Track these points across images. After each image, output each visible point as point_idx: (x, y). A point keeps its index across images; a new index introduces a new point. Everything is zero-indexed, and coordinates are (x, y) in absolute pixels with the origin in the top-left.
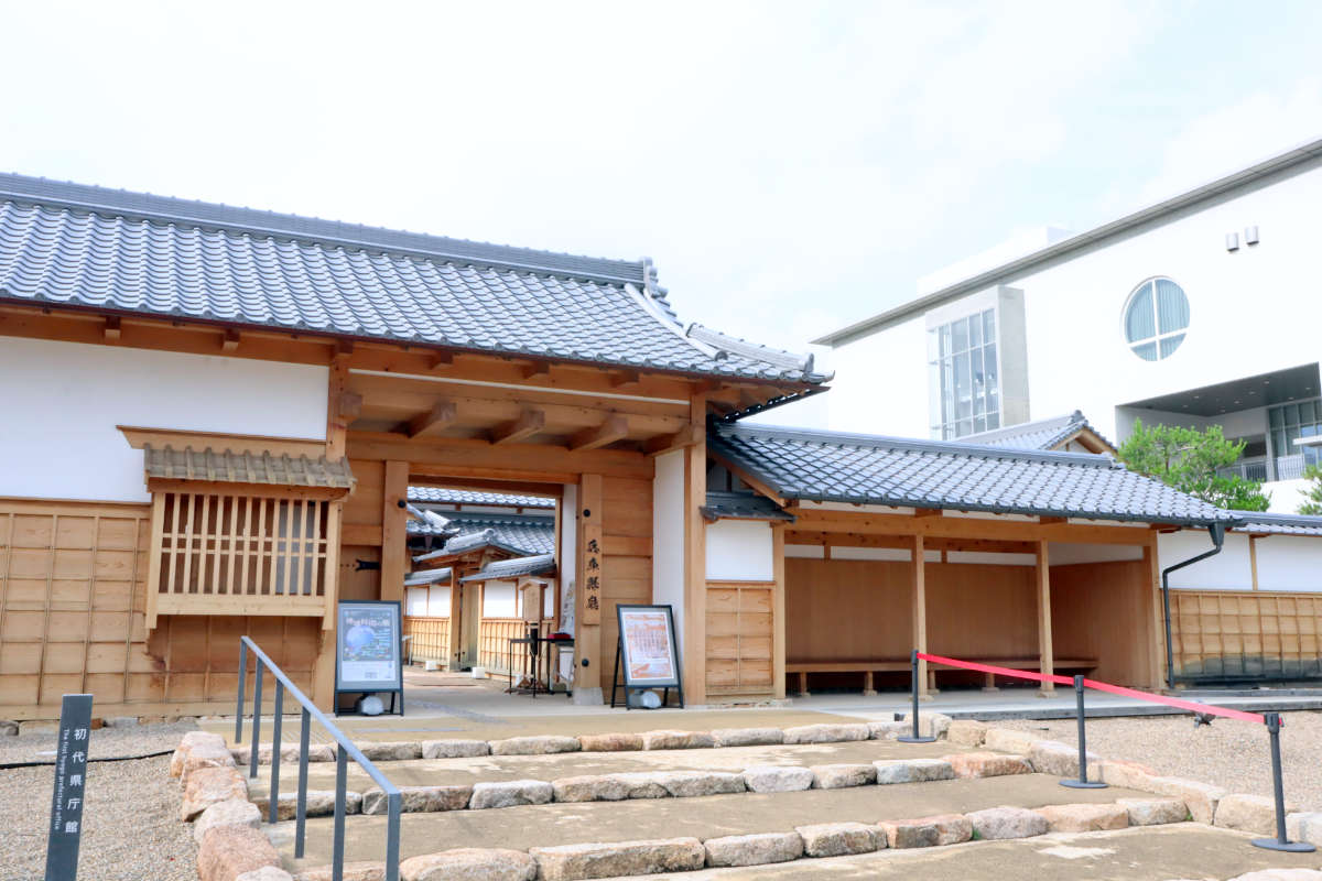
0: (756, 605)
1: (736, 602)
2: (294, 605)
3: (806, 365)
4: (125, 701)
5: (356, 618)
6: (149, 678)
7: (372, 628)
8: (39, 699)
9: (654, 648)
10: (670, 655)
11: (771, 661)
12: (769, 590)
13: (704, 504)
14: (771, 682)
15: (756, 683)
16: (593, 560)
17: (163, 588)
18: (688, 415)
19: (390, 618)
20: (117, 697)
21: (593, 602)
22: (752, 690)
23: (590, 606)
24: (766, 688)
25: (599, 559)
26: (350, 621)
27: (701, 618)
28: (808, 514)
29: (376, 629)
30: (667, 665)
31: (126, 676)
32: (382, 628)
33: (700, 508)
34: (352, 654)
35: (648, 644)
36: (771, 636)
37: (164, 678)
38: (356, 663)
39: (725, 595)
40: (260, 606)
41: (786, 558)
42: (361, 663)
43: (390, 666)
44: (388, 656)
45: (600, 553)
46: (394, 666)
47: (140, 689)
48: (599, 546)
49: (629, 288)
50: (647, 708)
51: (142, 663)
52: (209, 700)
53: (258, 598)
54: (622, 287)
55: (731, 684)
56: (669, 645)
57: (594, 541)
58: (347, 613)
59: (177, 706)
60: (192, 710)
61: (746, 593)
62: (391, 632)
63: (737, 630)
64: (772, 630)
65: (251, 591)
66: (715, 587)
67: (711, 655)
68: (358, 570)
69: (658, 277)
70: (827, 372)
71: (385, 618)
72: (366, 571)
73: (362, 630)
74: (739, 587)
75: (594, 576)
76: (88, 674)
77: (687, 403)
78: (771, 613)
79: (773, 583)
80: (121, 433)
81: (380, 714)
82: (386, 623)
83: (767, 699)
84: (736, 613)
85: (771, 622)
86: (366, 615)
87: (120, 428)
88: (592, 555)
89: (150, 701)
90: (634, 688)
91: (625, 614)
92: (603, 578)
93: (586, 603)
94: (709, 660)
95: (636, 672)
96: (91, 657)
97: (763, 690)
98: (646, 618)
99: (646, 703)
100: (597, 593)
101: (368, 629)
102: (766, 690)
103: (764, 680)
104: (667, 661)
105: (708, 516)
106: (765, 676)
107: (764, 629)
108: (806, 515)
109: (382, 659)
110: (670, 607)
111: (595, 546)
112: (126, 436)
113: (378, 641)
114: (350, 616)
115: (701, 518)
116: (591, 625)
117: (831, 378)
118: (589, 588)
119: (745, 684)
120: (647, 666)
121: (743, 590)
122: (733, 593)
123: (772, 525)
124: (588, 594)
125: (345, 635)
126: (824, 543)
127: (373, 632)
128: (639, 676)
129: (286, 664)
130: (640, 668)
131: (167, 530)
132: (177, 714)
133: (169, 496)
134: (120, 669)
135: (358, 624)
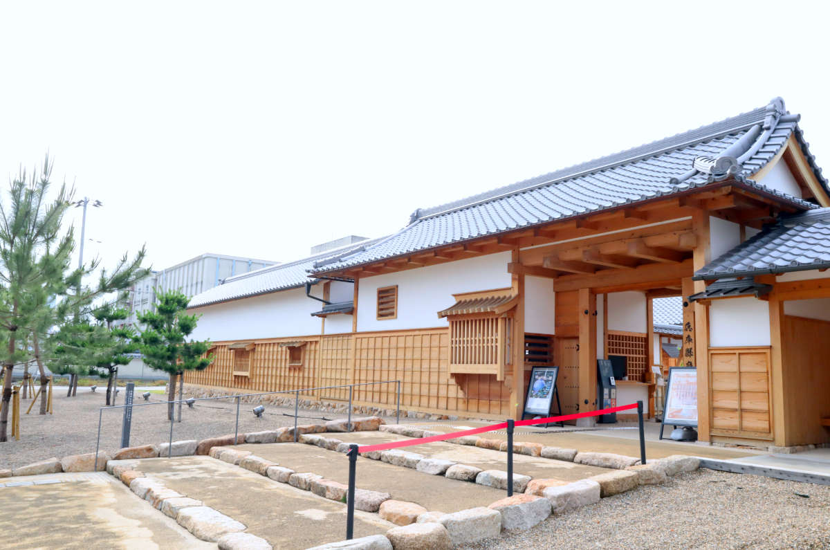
0: (753, 366)
2: (488, 369)
4: (457, 409)
5: (540, 376)
6: (462, 400)
7: (544, 380)
9: (689, 398)
12: (765, 354)
15: (756, 431)
16: (689, 336)
17: (452, 363)
20: (455, 407)
22: (752, 435)
29: (546, 381)
30: (695, 411)
31: (457, 398)
34: (535, 394)
35: (685, 395)
37: (467, 400)
43: (546, 402)
44: (548, 396)
46: (548, 402)
47: (461, 405)
51: (460, 393)
52: (478, 412)
57: (689, 323)
59: (469, 413)
60: (474, 414)
61: (745, 357)
62: (550, 383)
71: (551, 375)
73: (541, 381)
74: (737, 352)
75: (689, 348)
79: (773, 347)
82: (550, 378)
83: (766, 444)
87: (454, 295)
89: (463, 410)
90: (669, 424)
91: (673, 373)
94: (714, 409)
95: (672, 414)
98: (688, 376)
103: (762, 428)
104: (695, 408)
107: (762, 386)
111: (689, 327)
112: (454, 298)
113: (546, 387)
118: (686, 356)
120: (680, 411)
121: (740, 354)
122: (733, 357)
124: (686, 360)
125: (533, 384)
127: (544, 382)
128: (674, 417)
129: (501, 397)
130: (675, 412)
131: (452, 337)
132: (469, 417)
133: (453, 322)
134: (455, 396)
135: (540, 378)
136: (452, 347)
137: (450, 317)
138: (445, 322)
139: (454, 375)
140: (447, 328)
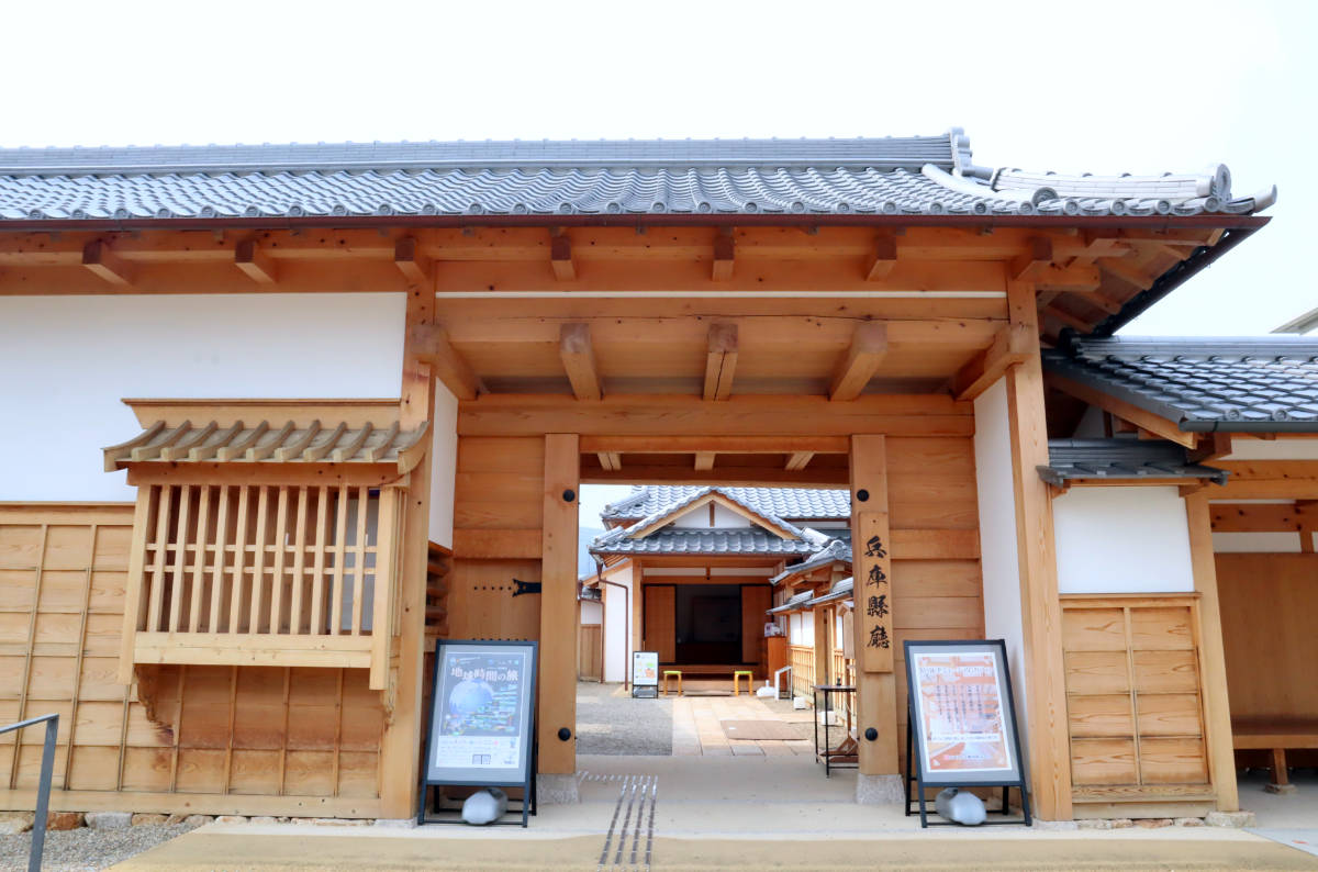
0: (1163, 635)
1: (1123, 633)
3: (1212, 185)
4: (120, 788)
5: (466, 668)
6: (151, 755)
7: (490, 682)
8: (13, 779)
9: (976, 715)
10: (1003, 727)
11: (1202, 738)
12: (1188, 608)
13: (1045, 462)
14: (1207, 779)
15: (1175, 781)
16: (877, 568)
17: (142, 627)
18: (1006, 315)
19: (518, 668)
20: (110, 780)
21: (879, 636)
22: (1169, 793)
23: (875, 642)
24: (1196, 790)
25: (886, 567)
26: (457, 672)
27: (1054, 664)
28: (1251, 470)
29: (497, 685)
30: (997, 745)
31: (124, 750)
32: (506, 683)
33: (1040, 470)
34: (456, 724)
35: (961, 709)
36: (1199, 693)
37: (171, 755)
38: (460, 739)
39: (1099, 620)
40: (275, 652)
41: (1217, 555)
42: (468, 739)
43: (513, 745)
44: (512, 729)
45: (887, 558)
46: (518, 746)
47: (141, 771)
48: (885, 546)
49: (929, 170)
50: (959, 824)
51: (143, 733)
52: (230, 791)
53: (274, 638)
54: (920, 170)
55: (1127, 783)
56: (1001, 709)
57: (876, 539)
58: (453, 660)
59: (186, 798)
60: (208, 805)
61: (1137, 616)
62: (519, 690)
63: (1130, 684)
64: (1199, 682)
65: (264, 628)
66: (1077, 606)
67: (1078, 729)
68: (515, 595)
69: (972, 148)
70: (1259, 193)
71: (512, 667)
72: (526, 595)
73: (476, 685)
74: (1127, 606)
75: (879, 594)
76: (74, 746)
77: (1001, 294)
78: (1196, 652)
79: (1195, 596)
80: (129, 409)
81: (489, 824)
82: (513, 675)
83: (1201, 811)
84: (1125, 652)
85: (1196, 667)
86: (483, 664)
87: (128, 402)
88: (874, 561)
89: (154, 790)
90: (938, 786)
91: (918, 656)
92: (894, 598)
93: (868, 638)
94: (1075, 739)
95: (938, 758)
96: (79, 722)
97: (1194, 794)
98: (958, 663)
99: (957, 816)
100: (886, 622)
101: (485, 686)
102: (1197, 793)
103: (1192, 776)
104: (998, 740)
105: (1054, 483)
106: (1193, 767)
107: (1185, 679)
108: (1251, 472)
109: (502, 733)
110: (1001, 643)
111: (878, 546)
112: (137, 414)
113: (498, 704)
114: (457, 665)
115: (1042, 486)
116: (878, 674)
117: (1269, 201)
118: (870, 614)
119: (1152, 782)
120: (959, 748)
121: (1133, 610)
122: (1116, 616)
123: (1184, 491)
124: (871, 622)
125: (448, 693)
126: (1299, 528)
127: (490, 689)
128: (945, 765)
129: (340, 740)
130: (948, 752)
131: (152, 538)
132: (185, 811)
133: (156, 491)
134: (116, 740)
135: (470, 676)
136: (148, 576)
137: (138, 471)
138: (119, 487)
139: (143, 671)
140: (130, 508)
